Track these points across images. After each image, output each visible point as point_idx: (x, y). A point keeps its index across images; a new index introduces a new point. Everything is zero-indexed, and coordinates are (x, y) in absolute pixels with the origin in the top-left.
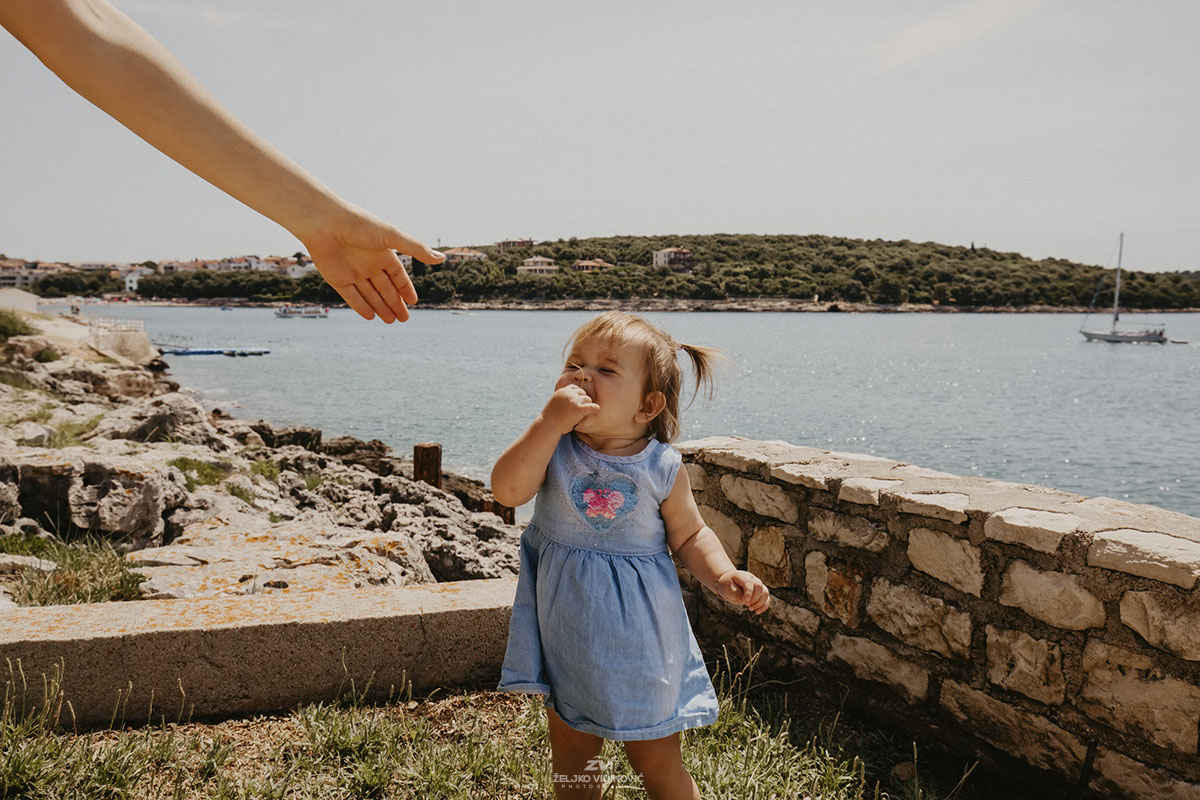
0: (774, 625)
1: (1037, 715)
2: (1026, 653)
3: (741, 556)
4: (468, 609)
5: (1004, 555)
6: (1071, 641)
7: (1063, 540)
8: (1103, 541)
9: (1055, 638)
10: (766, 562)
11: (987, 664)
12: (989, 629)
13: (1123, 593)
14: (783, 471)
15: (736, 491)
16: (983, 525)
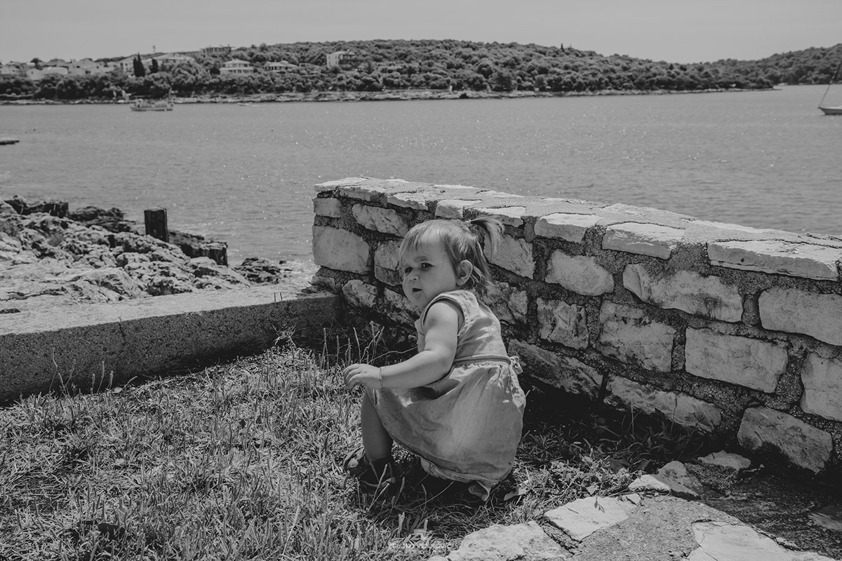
0: (395, 313)
1: (571, 357)
2: (563, 315)
3: (370, 264)
4: (158, 316)
5: (548, 247)
6: (591, 303)
7: (586, 232)
8: (613, 231)
9: (581, 302)
10: (387, 267)
11: (539, 325)
12: (539, 301)
13: (625, 266)
14: (396, 198)
15: (363, 216)
16: (533, 226)
